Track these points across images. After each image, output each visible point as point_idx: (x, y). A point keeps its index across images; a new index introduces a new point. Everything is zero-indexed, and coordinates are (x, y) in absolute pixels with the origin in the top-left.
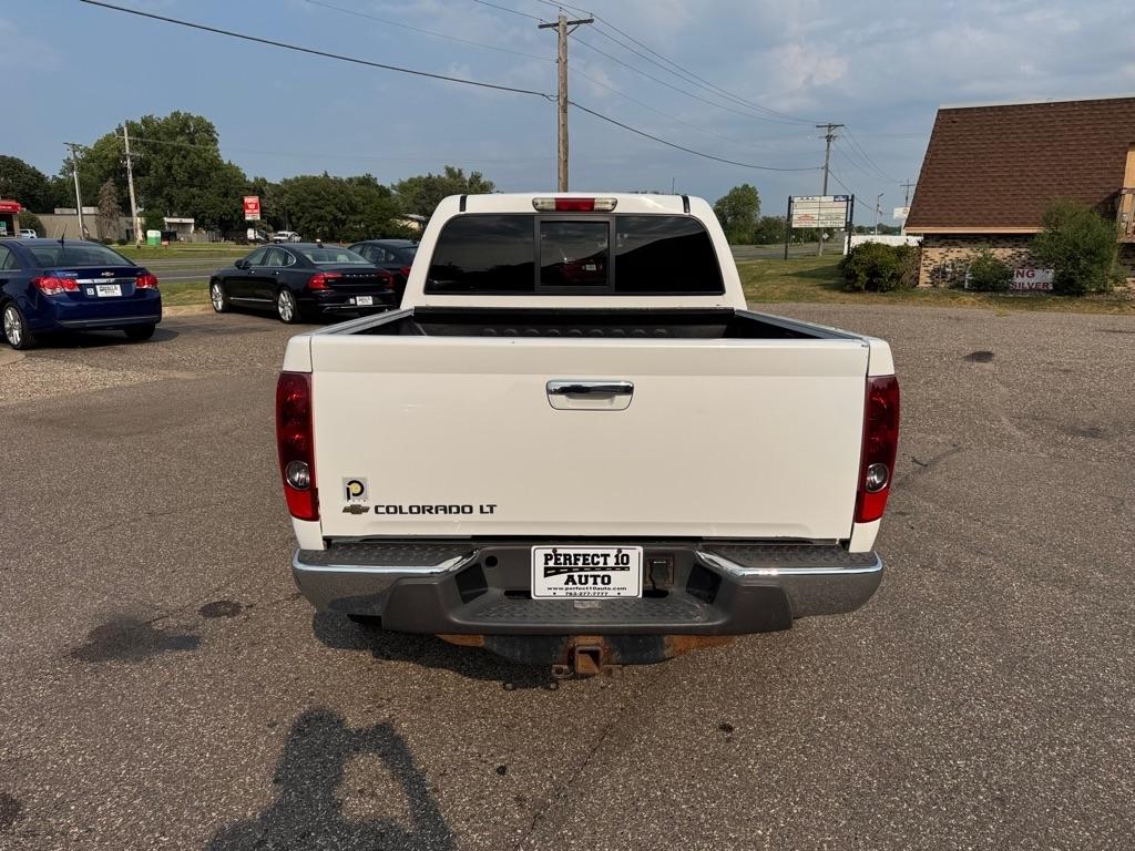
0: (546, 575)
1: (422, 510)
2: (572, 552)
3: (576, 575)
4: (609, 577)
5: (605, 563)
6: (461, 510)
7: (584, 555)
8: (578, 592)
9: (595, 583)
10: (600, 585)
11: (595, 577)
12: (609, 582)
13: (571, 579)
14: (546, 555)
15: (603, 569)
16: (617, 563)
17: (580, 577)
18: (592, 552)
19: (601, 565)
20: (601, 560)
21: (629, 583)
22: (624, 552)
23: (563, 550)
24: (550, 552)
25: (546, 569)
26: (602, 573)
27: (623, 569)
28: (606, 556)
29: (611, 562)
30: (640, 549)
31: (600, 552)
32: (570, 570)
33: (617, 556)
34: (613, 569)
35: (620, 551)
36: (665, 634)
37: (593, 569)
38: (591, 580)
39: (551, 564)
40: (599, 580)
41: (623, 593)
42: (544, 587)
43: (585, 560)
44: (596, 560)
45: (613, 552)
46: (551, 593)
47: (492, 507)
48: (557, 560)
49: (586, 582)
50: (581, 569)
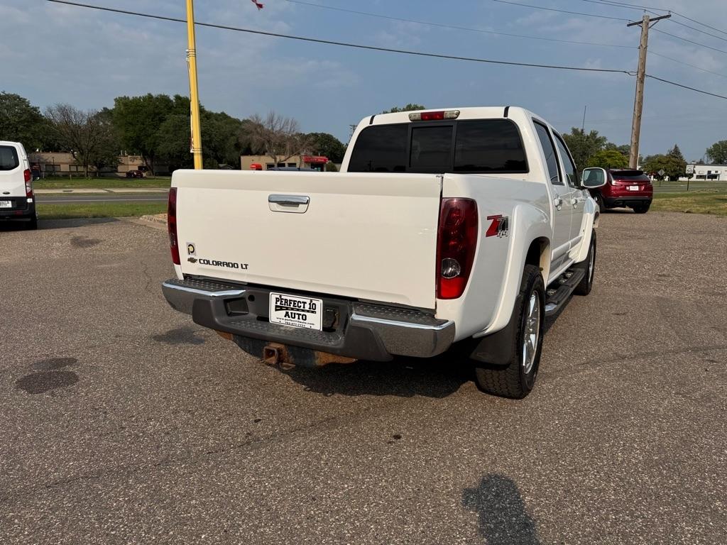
0: (276, 310)
1: (218, 263)
2: (288, 298)
3: (290, 312)
4: (306, 316)
5: (304, 307)
6: (233, 265)
7: (294, 301)
8: (291, 322)
9: (299, 318)
10: (301, 320)
11: (299, 315)
12: (305, 320)
13: (287, 314)
14: (277, 298)
15: (303, 311)
16: (310, 308)
17: (292, 313)
18: (298, 300)
19: (302, 308)
20: (302, 305)
21: (315, 321)
22: (314, 302)
23: (285, 296)
24: (278, 296)
25: (276, 306)
26: (302, 313)
27: (313, 312)
28: (304, 303)
29: (307, 307)
30: (321, 301)
31: (302, 300)
32: (287, 309)
33: (310, 304)
34: (308, 311)
35: (311, 301)
36: (316, 350)
37: (298, 310)
38: (297, 316)
39: (279, 304)
40: (301, 317)
41: (313, 327)
42: (276, 316)
43: (294, 304)
44: (300, 304)
45: (308, 302)
46: (278, 321)
47: (246, 265)
48: (282, 302)
49: (294, 318)
50: (292, 309)
